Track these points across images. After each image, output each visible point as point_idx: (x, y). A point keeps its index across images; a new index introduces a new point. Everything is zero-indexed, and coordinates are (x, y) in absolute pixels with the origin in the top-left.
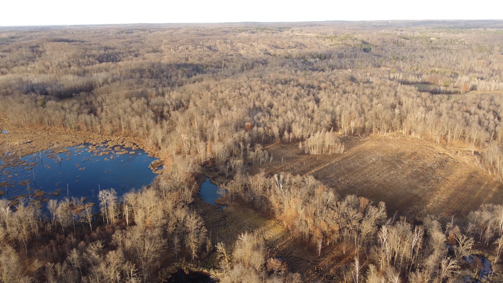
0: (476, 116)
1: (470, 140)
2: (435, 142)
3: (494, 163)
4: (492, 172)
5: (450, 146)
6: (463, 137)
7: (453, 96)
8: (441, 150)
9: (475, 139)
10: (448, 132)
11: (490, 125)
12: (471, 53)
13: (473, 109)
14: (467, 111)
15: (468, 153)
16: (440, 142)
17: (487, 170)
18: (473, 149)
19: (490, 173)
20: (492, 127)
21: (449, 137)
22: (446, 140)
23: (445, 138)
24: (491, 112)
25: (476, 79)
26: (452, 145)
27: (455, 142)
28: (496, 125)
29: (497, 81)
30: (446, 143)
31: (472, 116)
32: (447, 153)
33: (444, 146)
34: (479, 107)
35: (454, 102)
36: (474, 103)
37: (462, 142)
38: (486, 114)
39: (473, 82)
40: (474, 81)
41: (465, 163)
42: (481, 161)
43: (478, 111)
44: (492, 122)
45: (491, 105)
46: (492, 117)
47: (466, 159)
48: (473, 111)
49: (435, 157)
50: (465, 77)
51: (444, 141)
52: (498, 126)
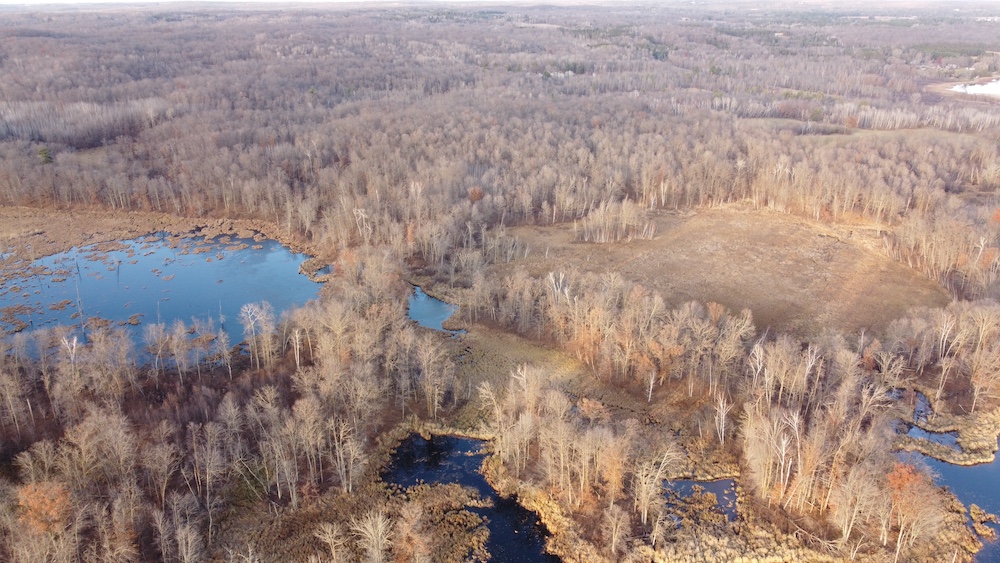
0: (880, 170)
1: (872, 212)
2: (812, 217)
3: (917, 247)
4: (915, 262)
5: (837, 223)
6: (859, 206)
7: (834, 137)
8: (823, 229)
9: (879, 210)
10: (833, 197)
11: (904, 184)
12: (851, 61)
13: (872, 157)
14: (862, 162)
15: (870, 234)
16: (821, 218)
17: (906, 260)
18: (878, 226)
19: (910, 264)
20: (907, 188)
21: (835, 207)
22: (831, 213)
23: (828, 208)
24: (903, 164)
25: (868, 107)
26: (840, 221)
27: (845, 216)
28: (913, 186)
29: (905, 110)
30: (829, 217)
31: (872, 170)
32: (834, 235)
33: (828, 223)
34: (882, 156)
35: (838, 146)
36: (873, 148)
37: (858, 216)
38: (895, 167)
39: (863, 113)
40: (866, 110)
41: (866, 251)
42: (894, 245)
43: (881, 161)
44: (907, 180)
45: (901, 150)
46: (905, 171)
47: (869, 244)
48: (871, 162)
49: (815, 243)
50: (849, 104)
51: (827, 214)
52: (917, 187)
